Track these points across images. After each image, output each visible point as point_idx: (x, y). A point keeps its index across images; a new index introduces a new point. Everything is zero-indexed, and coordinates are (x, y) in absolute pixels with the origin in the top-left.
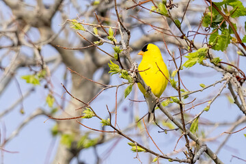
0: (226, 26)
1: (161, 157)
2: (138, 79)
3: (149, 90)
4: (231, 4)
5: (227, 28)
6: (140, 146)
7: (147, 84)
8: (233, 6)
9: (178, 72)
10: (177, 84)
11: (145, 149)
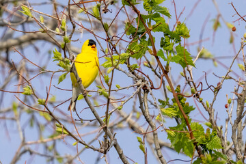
0: (145, 38)
1: (80, 142)
2: (73, 70)
3: (80, 81)
4: (155, 19)
5: (147, 40)
6: (65, 129)
7: (80, 76)
8: (156, 21)
9: (113, 71)
10: (110, 81)
11: (69, 132)
